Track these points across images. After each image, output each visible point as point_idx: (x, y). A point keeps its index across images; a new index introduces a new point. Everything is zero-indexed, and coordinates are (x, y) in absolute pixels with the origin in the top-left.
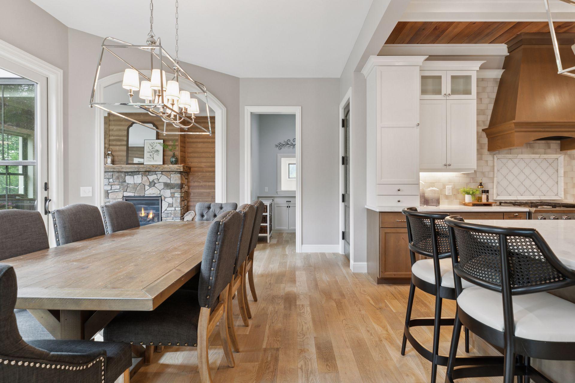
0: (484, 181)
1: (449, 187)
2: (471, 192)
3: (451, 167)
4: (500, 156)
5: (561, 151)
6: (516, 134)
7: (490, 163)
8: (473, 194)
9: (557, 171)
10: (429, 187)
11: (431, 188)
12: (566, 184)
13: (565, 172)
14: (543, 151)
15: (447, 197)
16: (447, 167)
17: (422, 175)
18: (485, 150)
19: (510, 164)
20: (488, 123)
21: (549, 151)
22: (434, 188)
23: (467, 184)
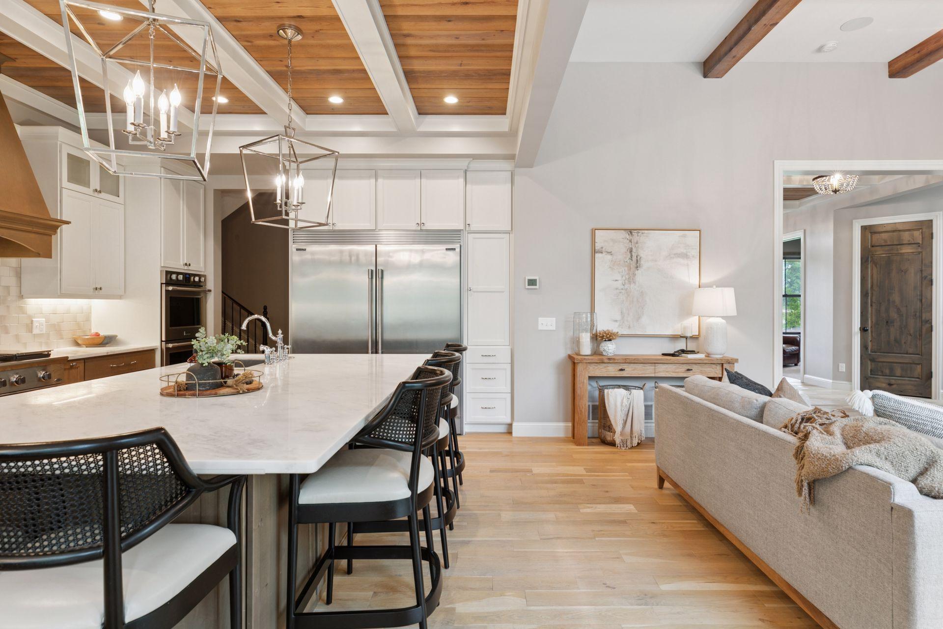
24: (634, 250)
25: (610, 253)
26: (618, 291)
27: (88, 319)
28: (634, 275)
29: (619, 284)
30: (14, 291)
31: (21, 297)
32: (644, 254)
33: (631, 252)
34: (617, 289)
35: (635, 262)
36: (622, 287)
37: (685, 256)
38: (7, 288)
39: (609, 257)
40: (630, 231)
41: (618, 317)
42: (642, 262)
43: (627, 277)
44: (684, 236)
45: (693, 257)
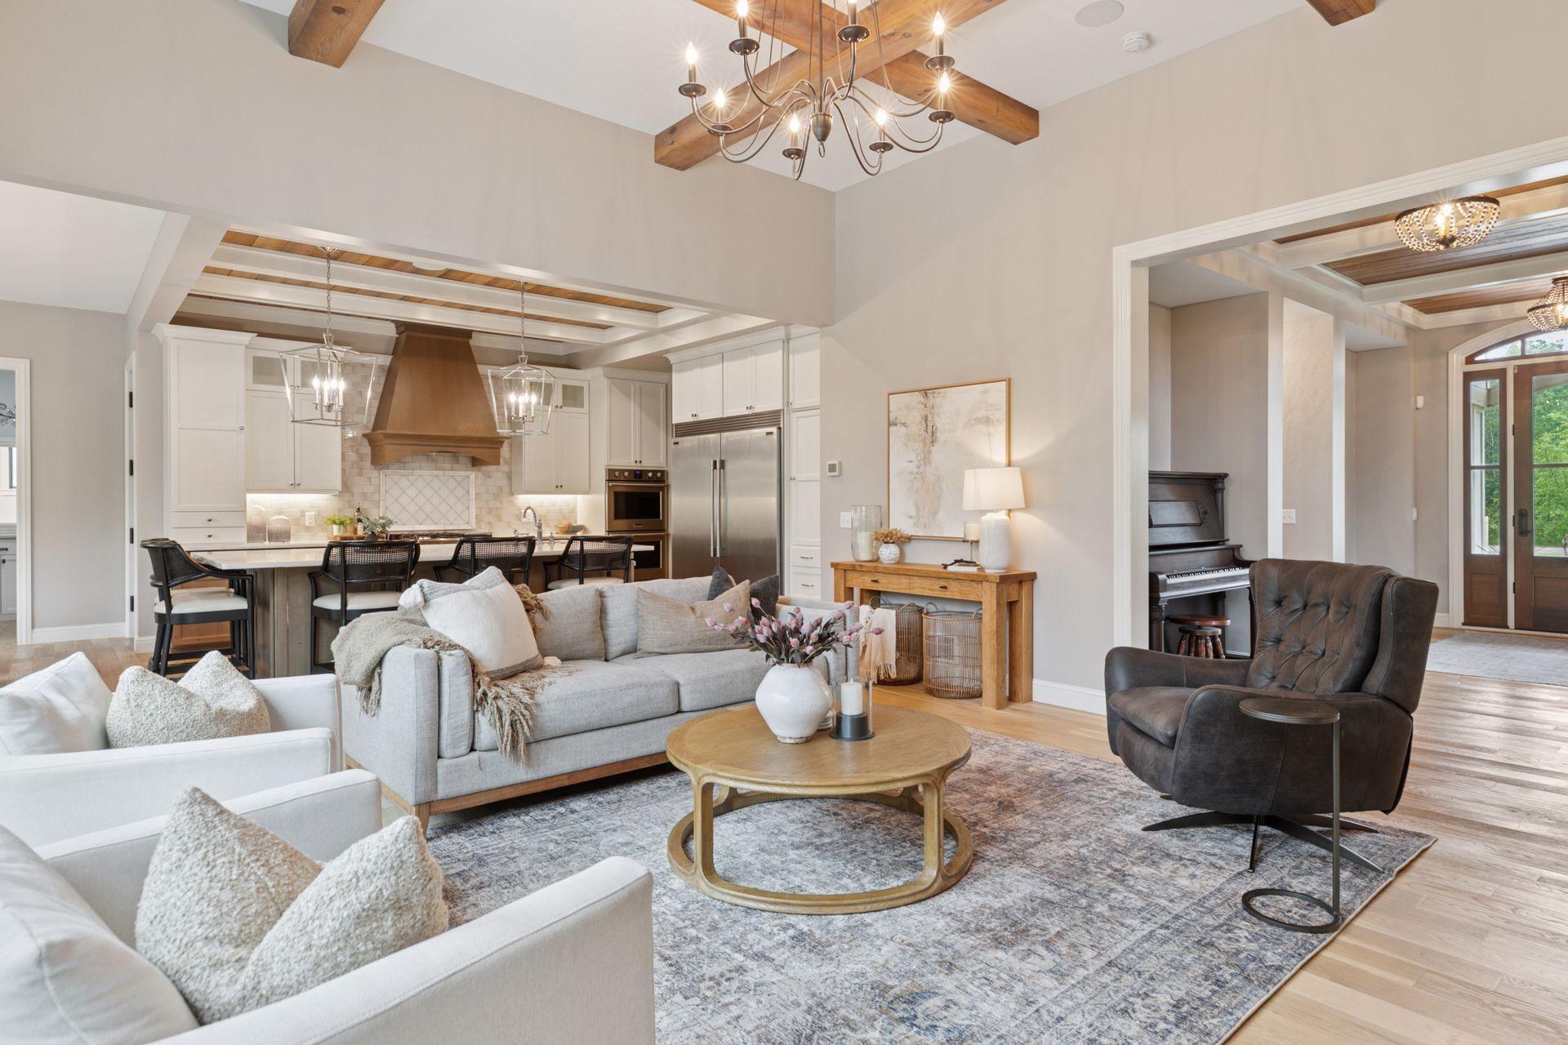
0: (365, 505)
1: (310, 514)
2: (337, 522)
3: (301, 487)
4: (388, 472)
5: (473, 466)
6: (387, 446)
7: (375, 481)
8: (342, 523)
9: (468, 492)
10: (274, 515)
11: (277, 517)
12: (479, 508)
13: (476, 494)
14: (447, 465)
15: (308, 529)
16: (295, 487)
17: (250, 497)
18: (368, 463)
19: (404, 482)
20: (371, 425)
21: (457, 466)
22: (282, 517)
23: (340, 510)
24: (929, 419)
25: (904, 424)
26: (913, 476)
27: (573, 511)
28: (930, 452)
29: (913, 467)
30: (506, 490)
31: (512, 494)
32: (941, 422)
33: (926, 420)
34: (912, 473)
35: (931, 435)
36: (917, 470)
37: (987, 421)
38: (501, 488)
39: (903, 430)
40: (925, 392)
41: (913, 513)
42: (938, 434)
43: (922, 456)
44: (985, 392)
45: (998, 421)
